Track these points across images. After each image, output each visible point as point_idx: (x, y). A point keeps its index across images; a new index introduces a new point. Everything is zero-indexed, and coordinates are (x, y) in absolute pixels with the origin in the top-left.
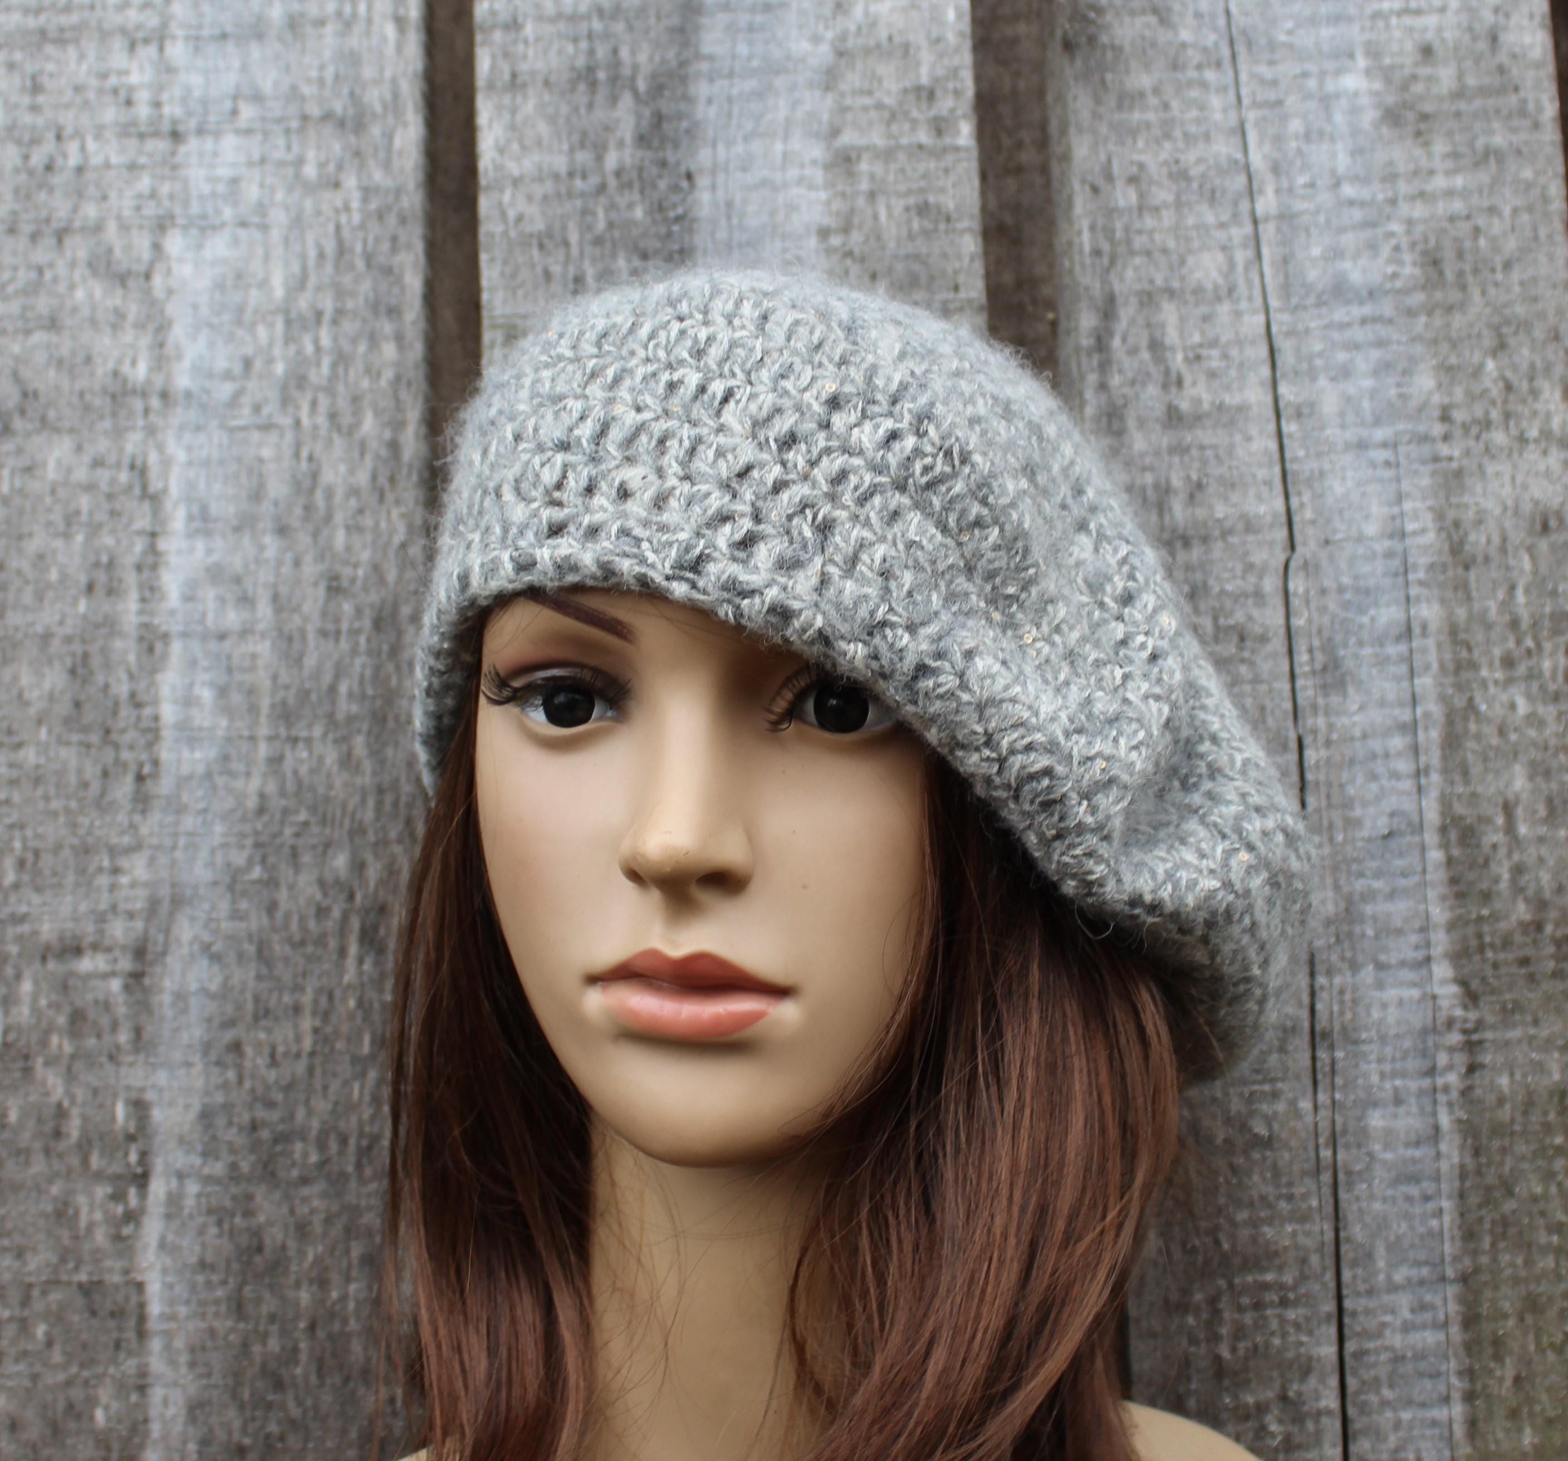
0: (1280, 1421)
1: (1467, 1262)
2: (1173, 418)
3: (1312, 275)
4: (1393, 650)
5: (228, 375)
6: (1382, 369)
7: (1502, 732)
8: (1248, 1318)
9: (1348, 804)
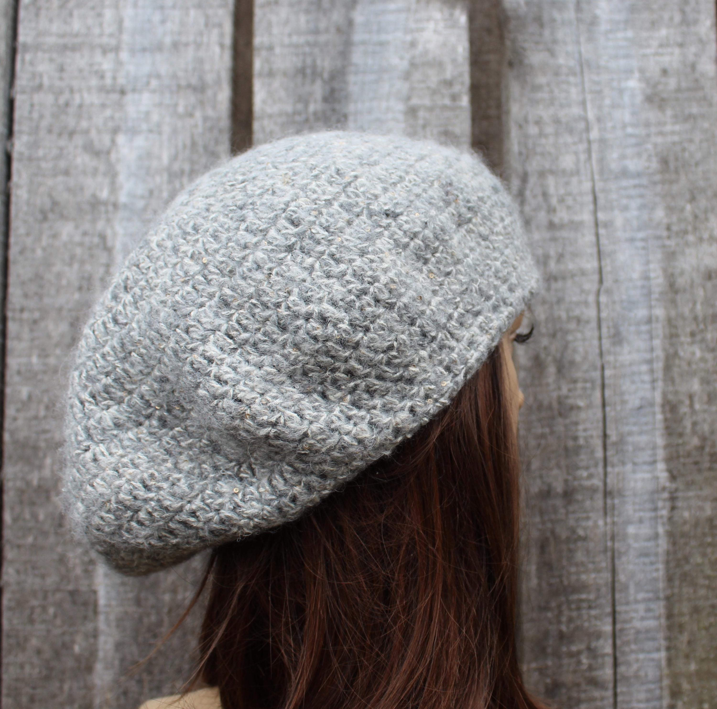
0: (588, 658)
1: (669, 592)
2: (552, 226)
3: (614, 166)
4: (644, 328)
5: (142, 197)
6: (642, 207)
7: (689, 364)
8: (574, 614)
9: (622, 394)
